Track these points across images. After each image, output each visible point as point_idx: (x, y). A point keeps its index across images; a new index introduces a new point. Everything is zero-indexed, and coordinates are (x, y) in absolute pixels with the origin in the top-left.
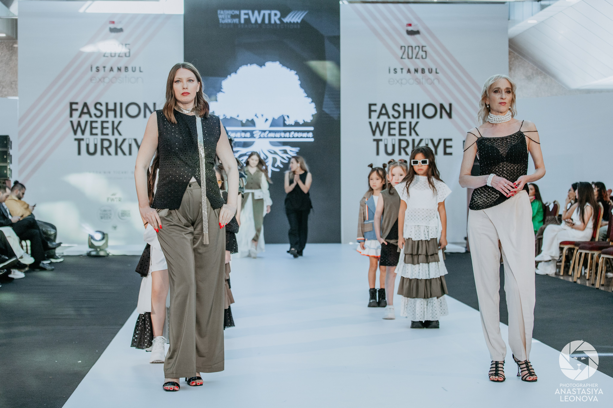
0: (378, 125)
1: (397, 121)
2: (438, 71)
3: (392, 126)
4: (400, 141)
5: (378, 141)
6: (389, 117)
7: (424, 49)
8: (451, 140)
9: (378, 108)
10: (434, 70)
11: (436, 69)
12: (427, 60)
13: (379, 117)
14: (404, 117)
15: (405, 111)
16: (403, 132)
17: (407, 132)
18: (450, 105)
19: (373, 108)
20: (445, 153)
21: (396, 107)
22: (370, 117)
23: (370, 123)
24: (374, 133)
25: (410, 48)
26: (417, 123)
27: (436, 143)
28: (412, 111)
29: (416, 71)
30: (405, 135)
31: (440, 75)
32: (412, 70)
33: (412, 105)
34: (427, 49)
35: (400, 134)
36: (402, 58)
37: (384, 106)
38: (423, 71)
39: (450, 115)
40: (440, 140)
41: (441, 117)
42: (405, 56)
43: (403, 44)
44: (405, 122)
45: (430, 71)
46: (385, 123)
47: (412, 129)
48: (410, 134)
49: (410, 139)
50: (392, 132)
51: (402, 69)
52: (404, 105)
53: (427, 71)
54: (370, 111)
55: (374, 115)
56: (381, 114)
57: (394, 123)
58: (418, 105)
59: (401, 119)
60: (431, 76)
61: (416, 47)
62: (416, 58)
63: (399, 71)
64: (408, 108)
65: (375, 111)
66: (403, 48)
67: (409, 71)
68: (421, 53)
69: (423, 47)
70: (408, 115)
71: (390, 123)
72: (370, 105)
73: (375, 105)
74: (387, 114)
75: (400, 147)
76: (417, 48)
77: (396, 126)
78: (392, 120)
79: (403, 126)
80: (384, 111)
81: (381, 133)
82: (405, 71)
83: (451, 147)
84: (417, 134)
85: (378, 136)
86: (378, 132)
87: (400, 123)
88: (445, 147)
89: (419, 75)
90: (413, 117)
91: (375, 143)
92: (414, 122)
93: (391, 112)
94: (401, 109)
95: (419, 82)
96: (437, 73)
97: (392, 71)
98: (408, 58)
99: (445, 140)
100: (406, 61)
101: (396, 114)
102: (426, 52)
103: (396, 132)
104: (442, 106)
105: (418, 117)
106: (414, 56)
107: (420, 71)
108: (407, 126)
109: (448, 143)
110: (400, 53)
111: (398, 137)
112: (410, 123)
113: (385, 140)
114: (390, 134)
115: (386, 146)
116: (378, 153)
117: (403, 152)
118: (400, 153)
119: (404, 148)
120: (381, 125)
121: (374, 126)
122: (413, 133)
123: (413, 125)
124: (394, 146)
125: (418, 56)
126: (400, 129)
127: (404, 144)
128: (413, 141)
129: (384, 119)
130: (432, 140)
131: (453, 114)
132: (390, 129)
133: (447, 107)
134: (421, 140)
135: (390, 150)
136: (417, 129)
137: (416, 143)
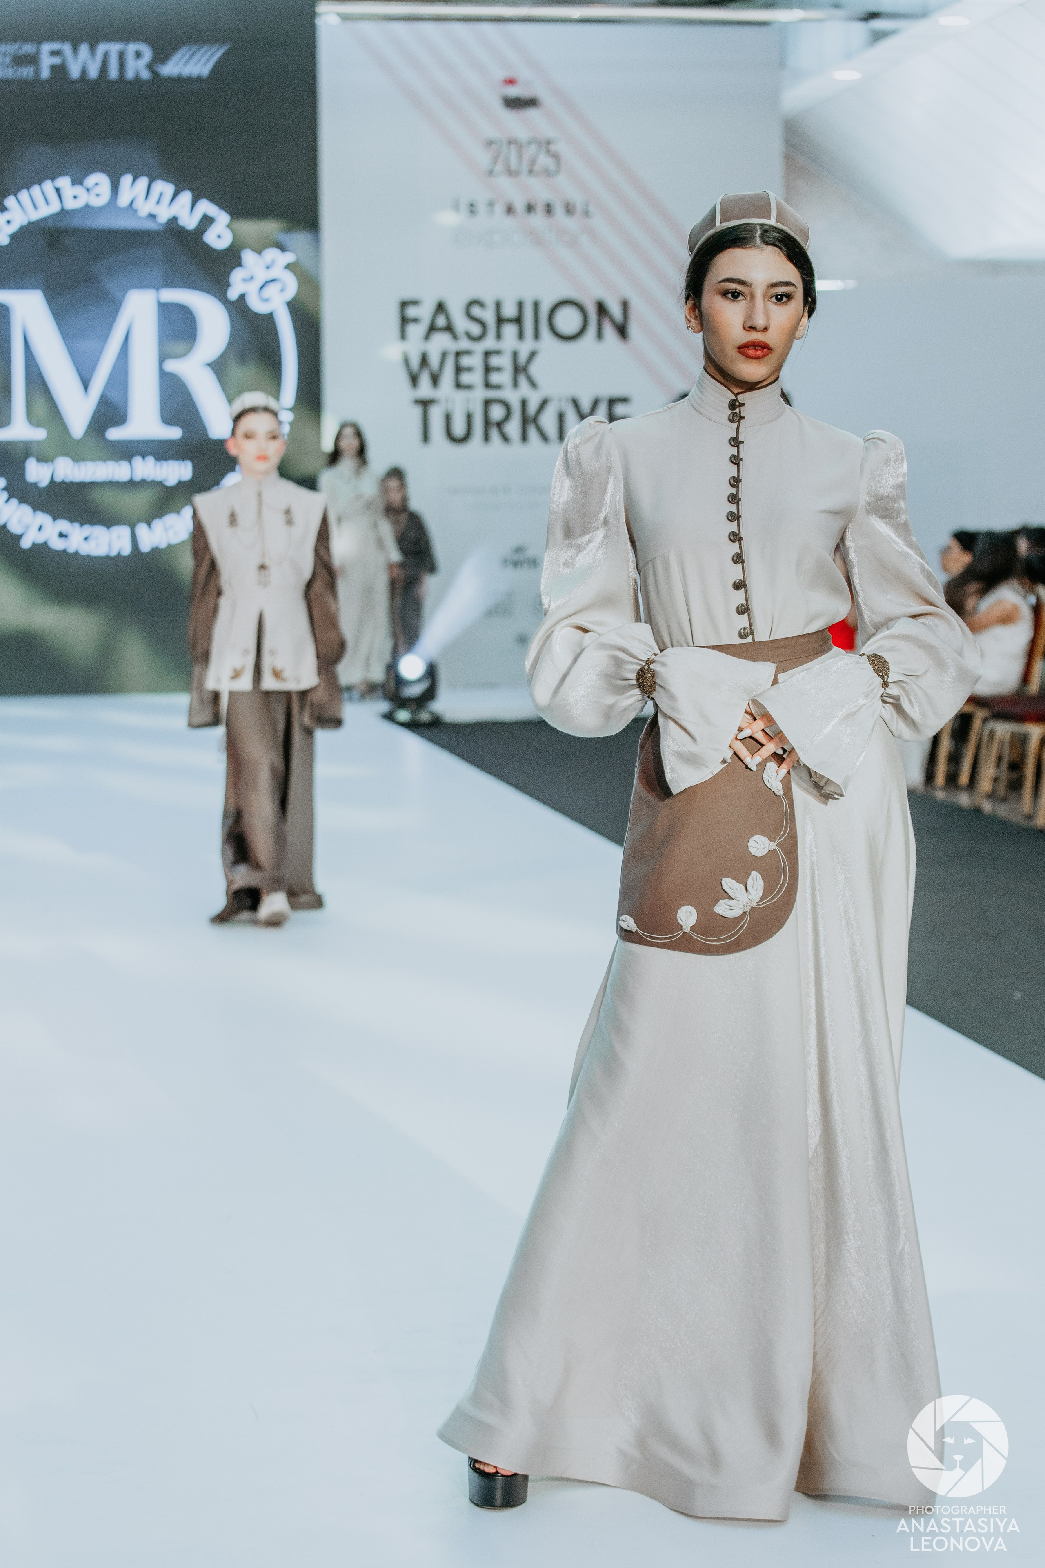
0: (424, 361)
1: (480, 348)
2: (591, 208)
3: (465, 361)
4: (487, 403)
5: (425, 404)
6: (455, 337)
7: (553, 148)
8: (624, 400)
9: (424, 312)
10: (579, 208)
11: (588, 205)
12: (562, 180)
13: (427, 337)
14: (499, 336)
15: (500, 321)
16: (495, 378)
17: (503, 378)
18: (625, 305)
19: (411, 312)
21: (476, 311)
22: (403, 336)
23: (405, 356)
24: (414, 380)
25: (513, 147)
26: (533, 355)
27: (586, 405)
28: (518, 320)
29: (530, 208)
30: (498, 387)
31: (597, 222)
32: (519, 205)
33: (520, 305)
34: (559, 147)
35: (488, 385)
36: (491, 173)
37: (440, 308)
38: (549, 209)
39: (622, 331)
40: (596, 401)
41: (600, 335)
42: (499, 168)
43: (491, 133)
44: (498, 352)
45: (569, 210)
46: (444, 355)
47: (519, 370)
48: (515, 384)
49: (513, 397)
50: (466, 378)
51: (491, 204)
52: (498, 305)
53: (559, 210)
54: (405, 321)
55: (416, 331)
56: (432, 328)
57: (468, 352)
58: (536, 305)
59: (489, 343)
60: (571, 224)
61: (530, 143)
62: (531, 171)
63: (482, 208)
64: (509, 311)
65: (416, 320)
66: (494, 146)
67: (510, 210)
68: (544, 160)
69: (549, 143)
70: (510, 330)
71: (458, 354)
72: (404, 304)
73: (415, 303)
74: (449, 328)
75: (487, 423)
76: (533, 147)
77: (475, 361)
78: (464, 344)
79: (494, 361)
80: (441, 321)
81: (435, 380)
82: (499, 209)
84: (533, 384)
85: (425, 389)
86: (425, 379)
87: (487, 354)
89: (538, 220)
90: (521, 336)
91: (418, 411)
92: (524, 349)
93: (461, 323)
94: (489, 316)
95: (537, 240)
96: (587, 214)
97: (464, 209)
98: (511, 172)
99: (612, 402)
100: (503, 182)
101: (476, 330)
102: (556, 157)
103: (474, 378)
104: (602, 309)
105: (537, 335)
106: (525, 167)
107: (540, 209)
108: (503, 361)
109: (619, 409)
110: (484, 159)
111: (480, 394)
112: (515, 355)
113: (447, 401)
114: (458, 385)
115: (448, 418)
116: (426, 438)
117: (494, 434)
118: (487, 438)
119: (499, 425)
120: (434, 360)
121: (415, 363)
122: (523, 381)
123: (523, 358)
124: (469, 418)
125: (537, 168)
126: (488, 369)
127: (497, 413)
128: (524, 403)
129: (441, 342)
130: (575, 403)
131: (634, 329)
132: (459, 370)
133: (616, 311)
134: (544, 403)
135: (459, 429)
136: (535, 369)
137: (532, 408)
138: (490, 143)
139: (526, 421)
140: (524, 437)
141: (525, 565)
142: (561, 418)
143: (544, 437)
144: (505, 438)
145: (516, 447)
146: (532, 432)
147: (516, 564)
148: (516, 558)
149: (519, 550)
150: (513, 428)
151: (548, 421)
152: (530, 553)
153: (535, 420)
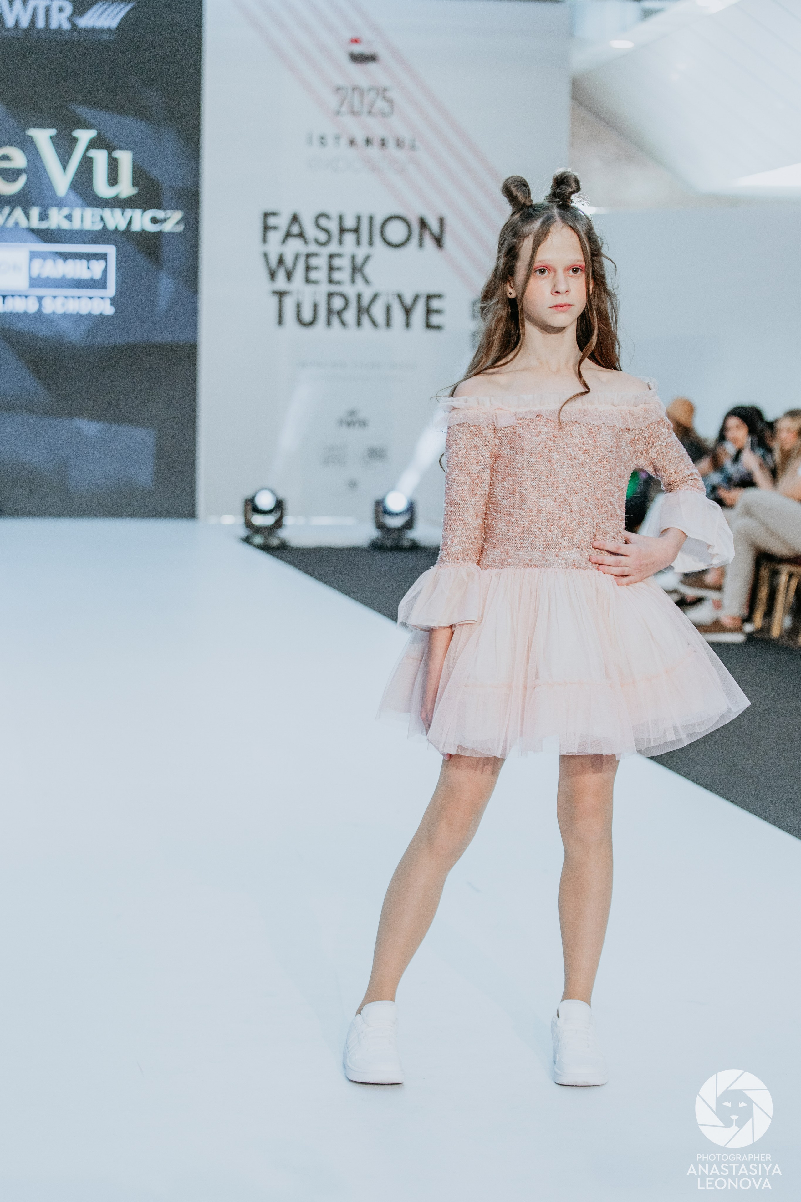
0: (281, 261)
1: (325, 251)
2: (417, 144)
3: (313, 262)
4: (330, 295)
5: (281, 295)
6: (306, 242)
7: (388, 94)
8: (438, 296)
9: (282, 222)
10: (407, 142)
11: (414, 140)
12: (394, 120)
13: (284, 242)
14: (341, 242)
15: (342, 230)
16: (336, 276)
17: (343, 276)
18: (442, 221)
19: (272, 221)
20: (429, 326)
21: (323, 222)
22: (265, 240)
23: (266, 256)
24: (273, 275)
25: (356, 93)
26: (367, 258)
27: (408, 301)
28: (356, 231)
29: (368, 142)
30: (339, 283)
31: (421, 154)
32: (360, 139)
33: (359, 218)
34: (393, 94)
35: (331, 281)
36: (338, 113)
37: (295, 219)
38: (383, 143)
39: (439, 241)
40: (416, 298)
41: (421, 244)
42: (344, 109)
43: (339, 81)
44: (339, 255)
45: (399, 144)
46: (297, 257)
47: (356, 270)
48: (353, 281)
49: (351, 291)
50: (313, 275)
51: (337, 138)
52: (341, 218)
53: (391, 144)
54: (266, 228)
55: (275, 237)
56: (288, 235)
57: (316, 255)
58: (371, 219)
59: (333, 247)
60: (400, 155)
61: (370, 90)
62: (370, 113)
63: (330, 140)
64: (349, 223)
65: (275, 228)
66: (341, 92)
67: (352, 142)
68: (380, 104)
69: (385, 90)
70: (350, 238)
71: (308, 256)
72: (266, 215)
73: (275, 214)
74: (301, 235)
75: (330, 311)
76: (372, 94)
77: (321, 262)
78: (313, 248)
79: (337, 262)
80: (295, 230)
81: (289, 275)
82: (344, 141)
83: (438, 312)
84: (367, 281)
85: (281, 283)
86: (281, 275)
87: (331, 256)
88: (429, 311)
89: (374, 151)
90: (358, 242)
91: (275, 300)
92: (361, 253)
93: (311, 232)
94: (333, 226)
95: (374, 168)
96: (413, 147)
97: (316, 141)
98: (353, 113)
99: (429, 297)
100: (348, 120)
101: (323, 237)
102: (390, 101)
103: (321, 275)
104: (423, 224)
105: (371, 243)
106: (365, 109)
107: (376, 143)
108: (344, 263)
109: (435, 304)
110: (333, 101)
111: (325, 288)
112: (353, 258)
113: (298, 293)
114: (308, 281)
115: (299, 306)
116: (280, 321)
117: (335, 320)
118: (329, 323)
119: (339, 313)
120: (289, 260)
121: (274, 261)
122: (359, 278)
123: (359, 261)
124: (315, 307)
125: (375, 110)
126: (331, 269)
127: (338, 303)
128: (359, 297)
129: (295, 246)
130: (400, 297)
131: (448, 240)
132: (308, 268)
133: (434, 225)
134: (375, 297)
135: (307, 315)
136: (368, 270)
137: (366, 301)
138: (338, 89)
139: (360, 311)
140: (359, 323)
141: (357, 425)
142: (388, 309)
143: (375, 324)
144: (344, 324)
145: (352, 331)
146: (365, 320)
147: (349, 424)
148: (349, 419)
149: (352, 413)
150: (350, 316)
151: (378, 311)
152: (361, 415)
153: (368, 310)
